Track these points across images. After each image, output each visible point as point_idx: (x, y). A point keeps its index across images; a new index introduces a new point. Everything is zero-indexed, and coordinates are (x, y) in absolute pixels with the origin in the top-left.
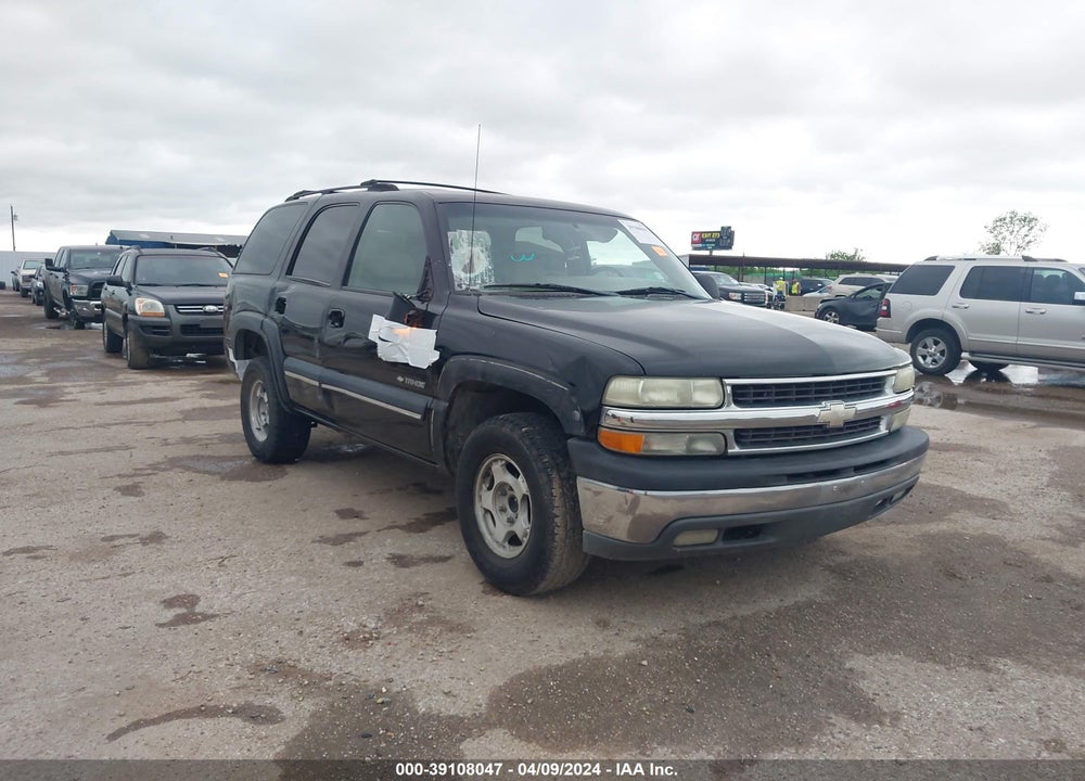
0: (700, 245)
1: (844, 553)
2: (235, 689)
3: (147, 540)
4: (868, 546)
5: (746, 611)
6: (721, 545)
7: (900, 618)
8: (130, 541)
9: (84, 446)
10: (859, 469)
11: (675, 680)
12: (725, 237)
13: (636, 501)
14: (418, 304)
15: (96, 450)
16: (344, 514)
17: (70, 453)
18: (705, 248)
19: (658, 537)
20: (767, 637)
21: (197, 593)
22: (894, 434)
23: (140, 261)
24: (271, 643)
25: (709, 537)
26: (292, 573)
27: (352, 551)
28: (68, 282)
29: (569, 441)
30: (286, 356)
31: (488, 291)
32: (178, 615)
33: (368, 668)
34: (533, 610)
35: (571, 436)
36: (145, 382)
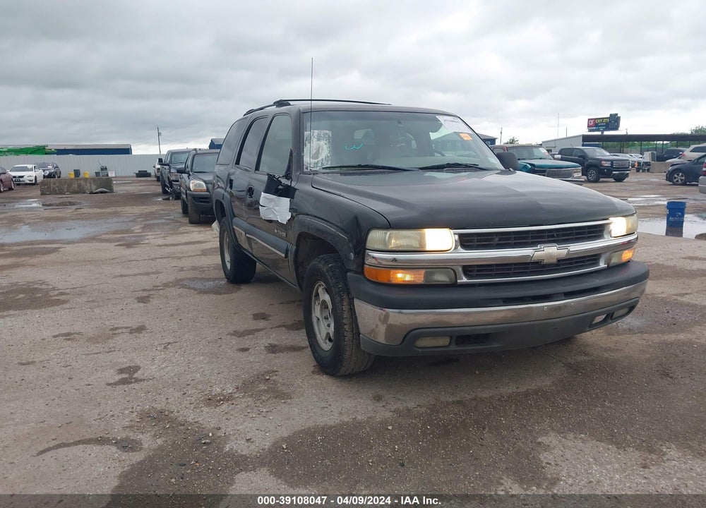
0: (594, 128)
1: (586, 355)
2: (124, 428)
3: (133, 331)
4: (611, 350)
5: (485, 394)
6: (454, 347)
7: (603, 406)
8: (124, 331)
9: (135, 271)
10: (569, 295)
11: (405, 441)
12: (614, 121)
13: (387, 316)
14: (284, 181)
15: (140, 274)
16: (258, 317)
17: (125, 276)
18: (598, 130)
19: (402, 342)
20: (490, 414)
21: (141, 365)
22: (611, 268)
23: (196, 158)
24: (165, 398)
25: (444, 341)
26: (203, 354)
27: (246, 342)
28: (170, 172)
29: (348, 273)
30: (235, 216)
31: (324, 171)
32: (123, 378)
33: (209, 418)
34: (337, 387)
35: (349, 271)
36: (194, 231)
